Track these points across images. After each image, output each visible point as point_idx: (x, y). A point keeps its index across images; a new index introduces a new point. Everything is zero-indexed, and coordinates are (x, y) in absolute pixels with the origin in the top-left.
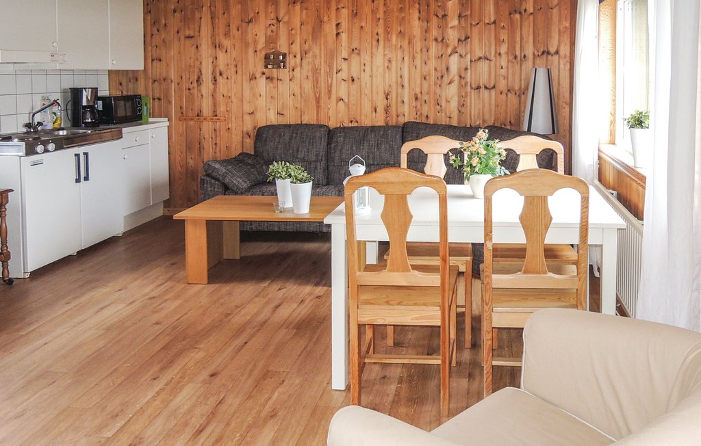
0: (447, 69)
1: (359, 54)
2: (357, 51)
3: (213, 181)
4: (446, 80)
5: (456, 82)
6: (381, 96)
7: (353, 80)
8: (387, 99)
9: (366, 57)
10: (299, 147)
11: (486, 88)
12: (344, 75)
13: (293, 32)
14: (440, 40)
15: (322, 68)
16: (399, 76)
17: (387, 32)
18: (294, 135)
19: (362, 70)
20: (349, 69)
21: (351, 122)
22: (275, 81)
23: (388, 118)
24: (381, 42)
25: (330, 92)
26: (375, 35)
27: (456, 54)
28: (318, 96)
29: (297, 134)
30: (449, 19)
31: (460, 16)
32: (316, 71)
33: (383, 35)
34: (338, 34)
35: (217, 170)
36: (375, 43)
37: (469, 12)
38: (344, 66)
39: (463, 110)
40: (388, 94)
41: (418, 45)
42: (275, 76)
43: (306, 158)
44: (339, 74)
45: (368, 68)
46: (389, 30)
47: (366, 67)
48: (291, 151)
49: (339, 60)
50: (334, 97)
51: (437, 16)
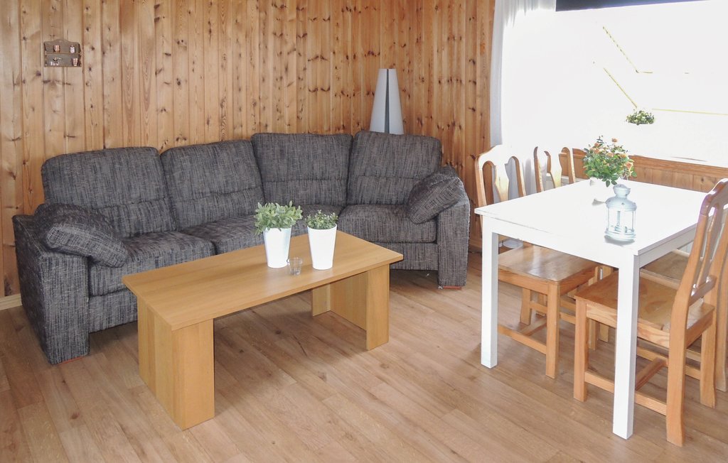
0: (287, 69)
1: (185, 48)
2: (184, 44)
3: (68, 258)
4: (285, 82)
5: (295, 84)
6: (216, 104)
7: (179, 83)
8: (222, 106)
9: (195, 52)
10: (129, 182)
11: (322, 89)
12: (166, 76)
13: (90, 12)
14: (278, 34)
15: (136, 67)
16: (235, 77)
17: (222, 22)
18: (117, 166)
19: (191, 70)
20: (174, 70)
21: (177, 140)
22: (59, 86)
23: (223, 131)
24: (214, 34)
25: (147, 100)
26: (206, 23)
27: (295, 52)
28: (129, 106)
29: (120, 164)
30: (288, 12)
31: (298, 9)
32: (124, 71)
33: (216, 25)
34: (157, 20)
35: (77, 237)
36: (207, 34)
37: (307, 5)
38: (167, 64)
39: (300, 115)
40: (223, 101)
41: (257, 40)
42: (60, 78)
43: (143, 197)
44: (161, 76)
45: (198, 67)
46: (223, 18)
47: (195, 66)
48: (119, 190)
49: (160, 55)
50: (152, 107)
51: (276, 6)
